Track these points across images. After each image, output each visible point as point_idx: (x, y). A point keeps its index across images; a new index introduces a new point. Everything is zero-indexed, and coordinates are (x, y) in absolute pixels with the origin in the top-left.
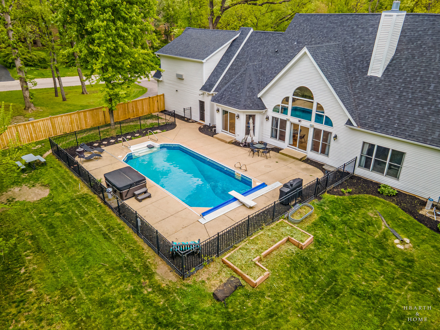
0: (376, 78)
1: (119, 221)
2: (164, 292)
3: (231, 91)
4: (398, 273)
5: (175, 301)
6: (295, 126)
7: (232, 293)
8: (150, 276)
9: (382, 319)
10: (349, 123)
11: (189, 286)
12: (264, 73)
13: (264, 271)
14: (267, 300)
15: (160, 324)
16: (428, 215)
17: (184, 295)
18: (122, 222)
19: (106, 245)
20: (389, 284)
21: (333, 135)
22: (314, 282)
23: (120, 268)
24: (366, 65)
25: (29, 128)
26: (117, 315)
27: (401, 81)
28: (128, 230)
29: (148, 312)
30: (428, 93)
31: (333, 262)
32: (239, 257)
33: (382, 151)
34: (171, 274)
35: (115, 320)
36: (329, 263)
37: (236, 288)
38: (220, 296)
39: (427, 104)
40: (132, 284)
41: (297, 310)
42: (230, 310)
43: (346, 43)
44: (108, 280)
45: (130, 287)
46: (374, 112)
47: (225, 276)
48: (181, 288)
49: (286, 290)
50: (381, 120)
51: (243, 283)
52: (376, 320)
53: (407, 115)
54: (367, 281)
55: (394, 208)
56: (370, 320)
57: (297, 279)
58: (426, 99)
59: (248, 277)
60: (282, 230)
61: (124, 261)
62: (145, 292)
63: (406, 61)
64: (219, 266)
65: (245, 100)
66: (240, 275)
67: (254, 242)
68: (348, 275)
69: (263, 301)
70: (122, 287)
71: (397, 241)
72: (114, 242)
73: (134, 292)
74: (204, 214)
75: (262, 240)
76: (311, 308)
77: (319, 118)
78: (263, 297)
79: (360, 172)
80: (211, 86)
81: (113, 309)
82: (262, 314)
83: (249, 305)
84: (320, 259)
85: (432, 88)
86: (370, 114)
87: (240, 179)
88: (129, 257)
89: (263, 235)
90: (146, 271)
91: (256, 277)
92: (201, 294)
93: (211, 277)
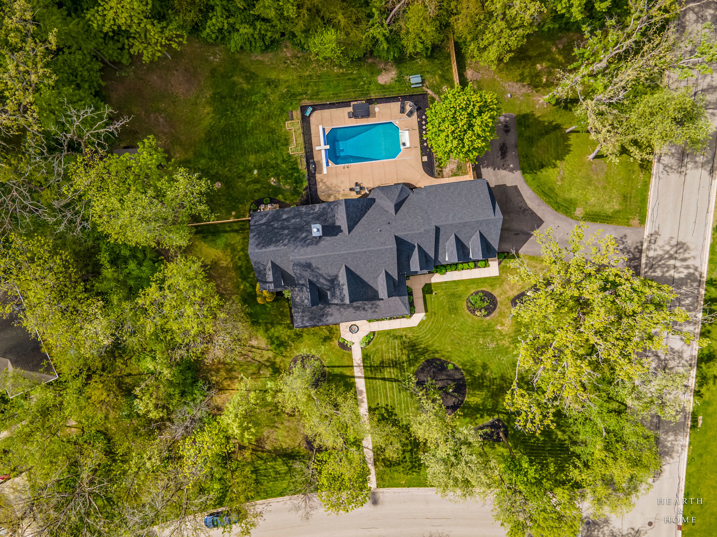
1: (340, 101)
2: (300, 100)
5: (296, 101)
9: (261, 147)
11: (298, 106)
13: (288, 127)
14: (281, 123)
15: (292, 95)
17: (296, 104)
20: (266, 160)
22: (279, 141)
23: (317, 93)
26: (302, 86)
29: (297, 94)
31: (281, 153)
35: (300, 85)
36: (281, 151)
37: (289, 117)
38: (290, 113)
40: (309, 94)
41: (275, 129)
42: (285, 113)
44: (315, 88)
45: (309, 92)
48: (298, 104)
49: (281, 131)
51: (289, 120)
52: (261, 145)
54: (270, 155)
56: (262, 143)
57: (282, 137)
59: (289, 122)
61: (319, 95)
62: (304, 95)
66: (292, 121)
68: (275, 152)
70: (310, 90)
71: (275, 180)
72: (331, 95)
73: (306, 93)
74: (324, 129)
76: (274, 133)
78: (283, 122)
81: (304, 86)
82: (279, 119)
83: (283, 118)
84: (283, 150)
89: (301, 140)
90: (311, 99)
91: (288, 124)
92: (294, 109)
93: (297, 114)
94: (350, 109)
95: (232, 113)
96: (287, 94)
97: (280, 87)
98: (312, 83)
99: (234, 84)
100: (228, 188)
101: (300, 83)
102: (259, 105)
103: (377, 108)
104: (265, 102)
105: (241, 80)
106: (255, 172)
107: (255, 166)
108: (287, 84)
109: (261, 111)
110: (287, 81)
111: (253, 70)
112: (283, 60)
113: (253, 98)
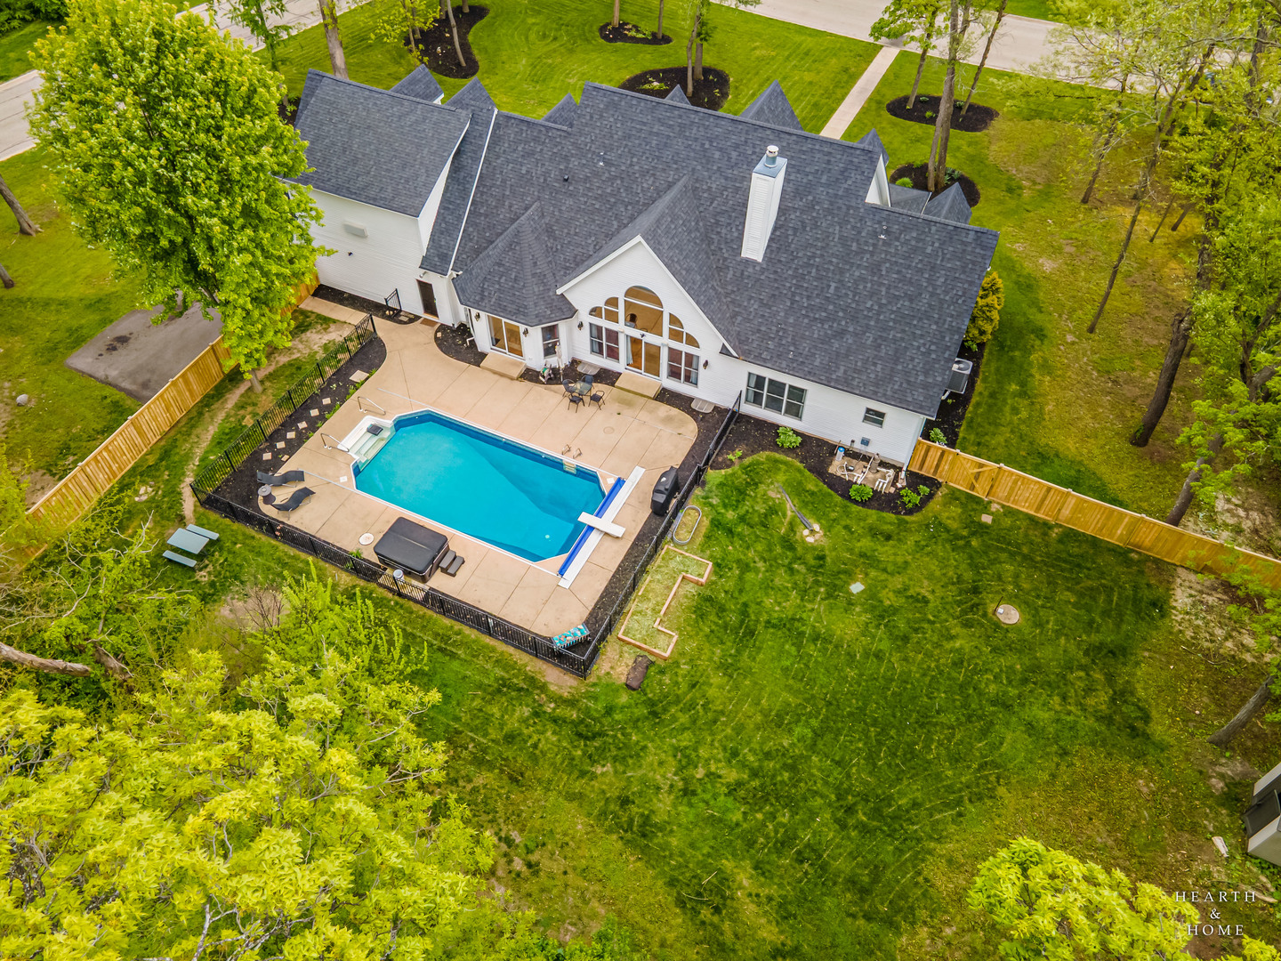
0: (754, 263)
1: (447, 622)
2: (571, 703)
3: (499, 283)
4: (810, 579)
5: (588, 708)
6: (635, 342)
7: (645, 676)
8: (543, 688)
9: (799, 646)
10: (724, 351)
11: (594, 685)
12: (553, 231)
13: (671, 636)
14: (685, 668)
15: (587, 738)
16: (839, 474)
17: (595, 698)
18: (453, 622)
19: (455, 665)
20: (802, 600)
21: (702, 362)
22: (725, 627)
23: (499, 691)
24: (736, 234)
25: (104, 459)
26: (535, 746)
27: (790, 272)
28: (472, 634)
29: (566, 731)
30: (827, 299)
31: (741, 591)
32: (636, 625)
33: (777, 387)
34: (566, 677)
35: (537, 752)
36: (736, 594)
37: (647, 668)
38: (634, 684)
39: (828, 319)
40: (527, 706)
41: (718, 668)
42: (650, 696)
43: (697, 180)
44: (495, 710)
45: (527, 711)
46: (759, 331)
47: (629, 659)
48: (587, 691)
49: (700, 649)
50: (771, 345)
51: (652, 658)
52: (793, 650)
53: (803, 337)
54: (779, 604)
55: (799, 471)
56: (788, 653)
57: (707, 630)
58: (826, 310)
59: (656, 651)
60: (672, 564)
61: (497, 680)
62: (549, 710)
63: (795, 235)
64: (617, 647)
65: (536, 304)
66: (645, 650)
67: (645, 598)
68: (759, 604)
69: (681, 672)
70: (517, 714)
71: (806, 532)
72: (463, 656)
73: (536, 714)
74: (562, 572)
75: (653, 590)
76: (730, 661)
77: (676, 335)
78: (678, 667)
79: (749, 409)
80: (445, 258)
81: (526, 742)
82: (684, 687)
83: (668, 681)
84: (726, 592)
85: (832, 290)
86: (753, 333)
87: (574, 472)
88: (499, 672)
89: (652, 581)
90: (534, 684)
91: (665, 648)
92: (612, 689)
93: (614, 664)
94: (439, 582)
95: (850, 810)
96: (602, 750)
97: (613, 793)
98: (493, 734)
99: (784, 914)
100: (976, 591)
101: (534, 759)
102: (732, 775)
103: (363, 542)
104: (700, 773)
105: (749, 909)
106: (856, 588)
107: (850, 603)
108: (578, 786)
109: (735, 754)
110: (571, 797)
111: (678, 919)
112: (532, 886)
113: (737, 816)
